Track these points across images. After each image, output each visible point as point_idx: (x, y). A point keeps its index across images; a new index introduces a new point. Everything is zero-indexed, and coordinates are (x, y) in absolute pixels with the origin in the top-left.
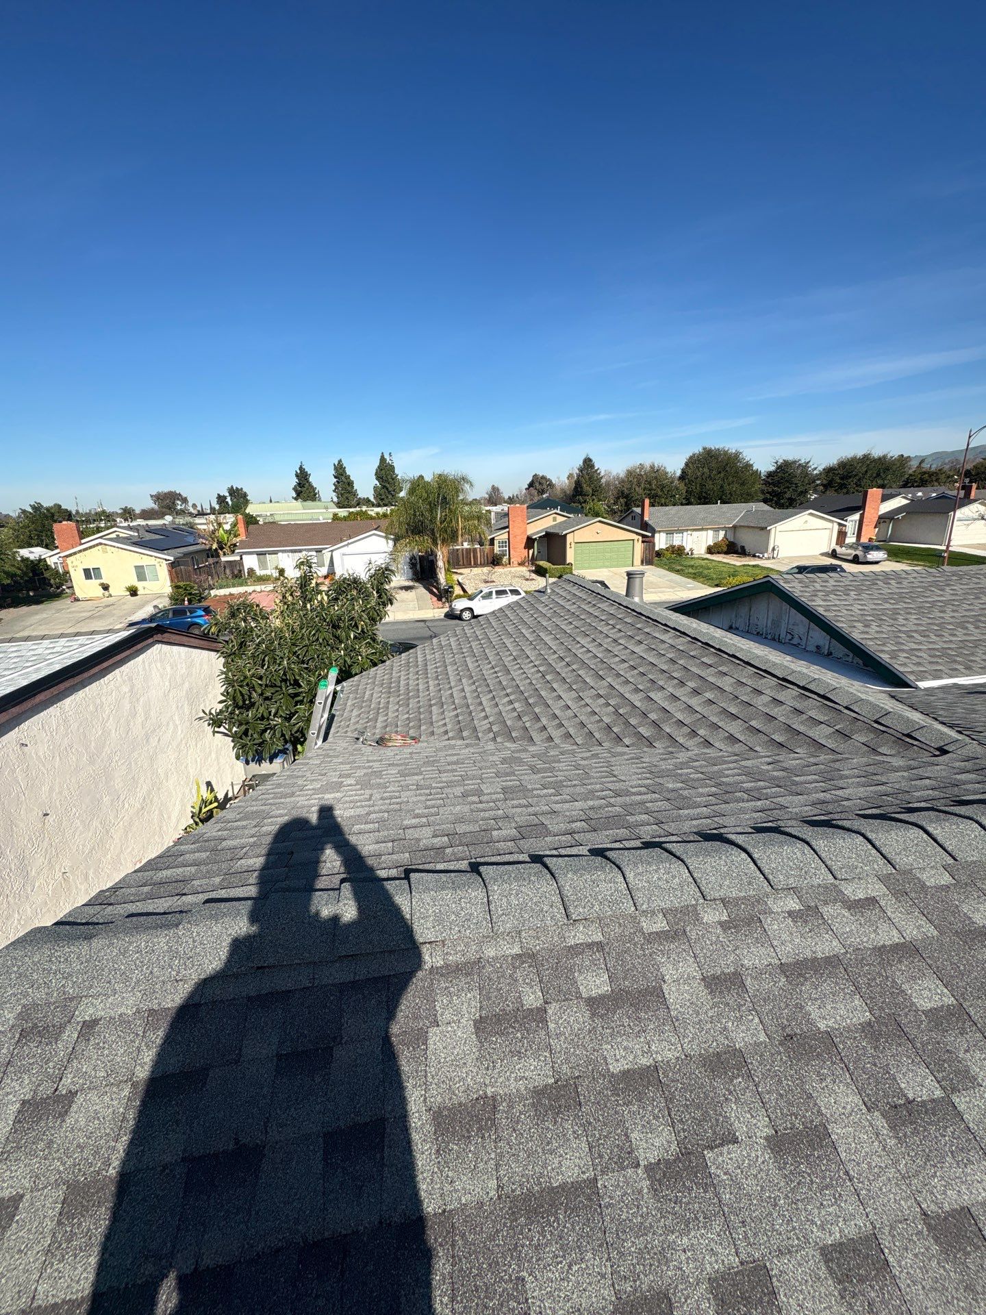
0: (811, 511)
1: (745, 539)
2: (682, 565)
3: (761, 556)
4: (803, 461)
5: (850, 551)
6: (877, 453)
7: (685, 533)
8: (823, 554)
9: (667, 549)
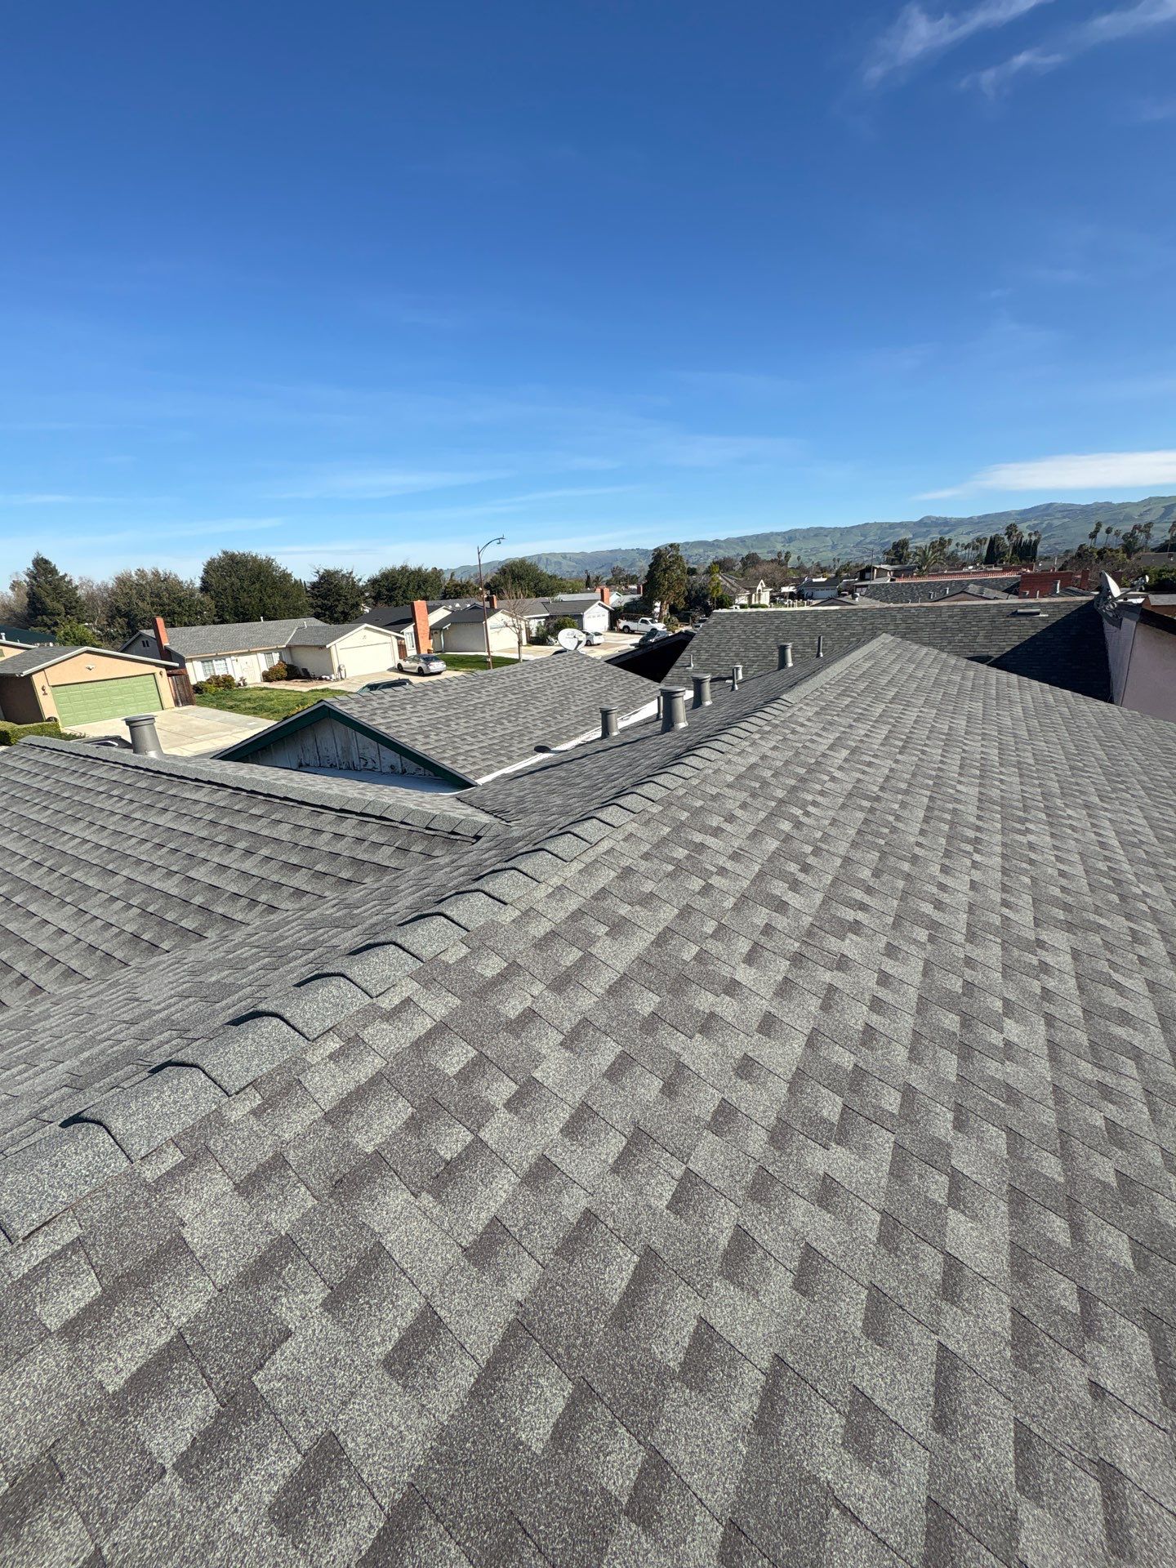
0: (366, 625)
1: (306, 660)
2: (236, 700)
3: (328, 678)
4: (345, 572)
5: (413, 664)
6: (413, 565)
7: (228, 660)
8: (391, 670)
9: (209, 681)
